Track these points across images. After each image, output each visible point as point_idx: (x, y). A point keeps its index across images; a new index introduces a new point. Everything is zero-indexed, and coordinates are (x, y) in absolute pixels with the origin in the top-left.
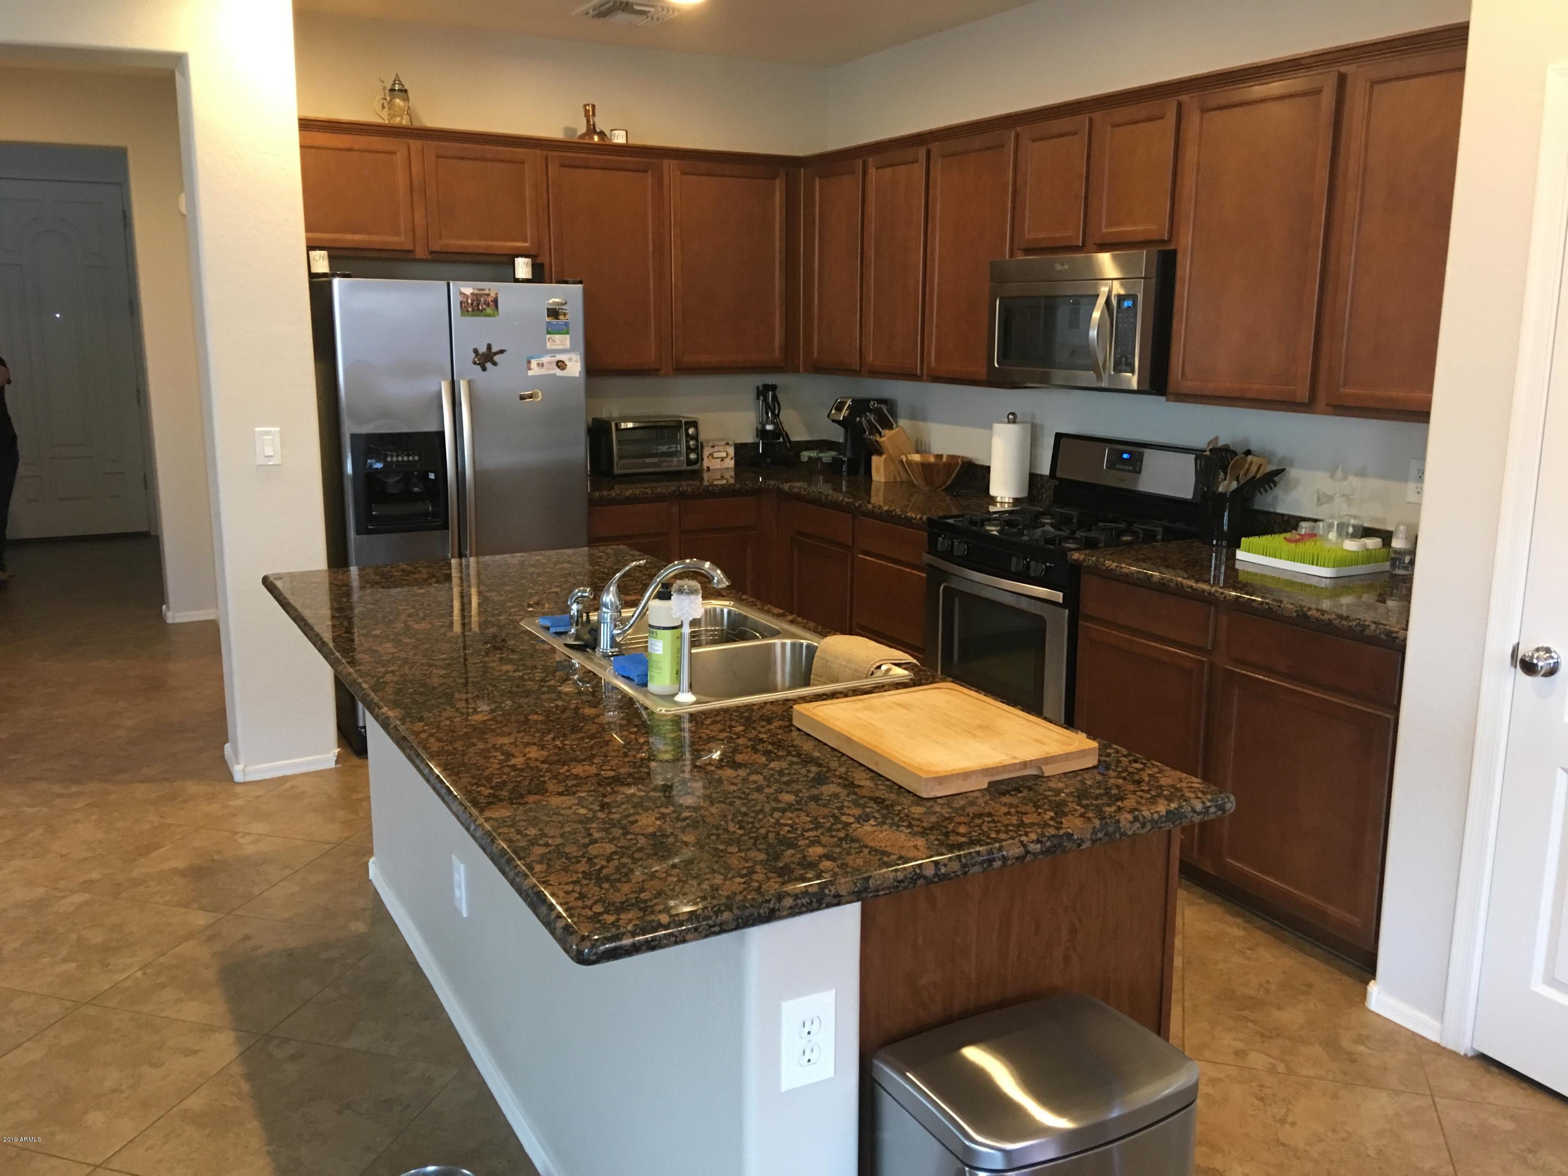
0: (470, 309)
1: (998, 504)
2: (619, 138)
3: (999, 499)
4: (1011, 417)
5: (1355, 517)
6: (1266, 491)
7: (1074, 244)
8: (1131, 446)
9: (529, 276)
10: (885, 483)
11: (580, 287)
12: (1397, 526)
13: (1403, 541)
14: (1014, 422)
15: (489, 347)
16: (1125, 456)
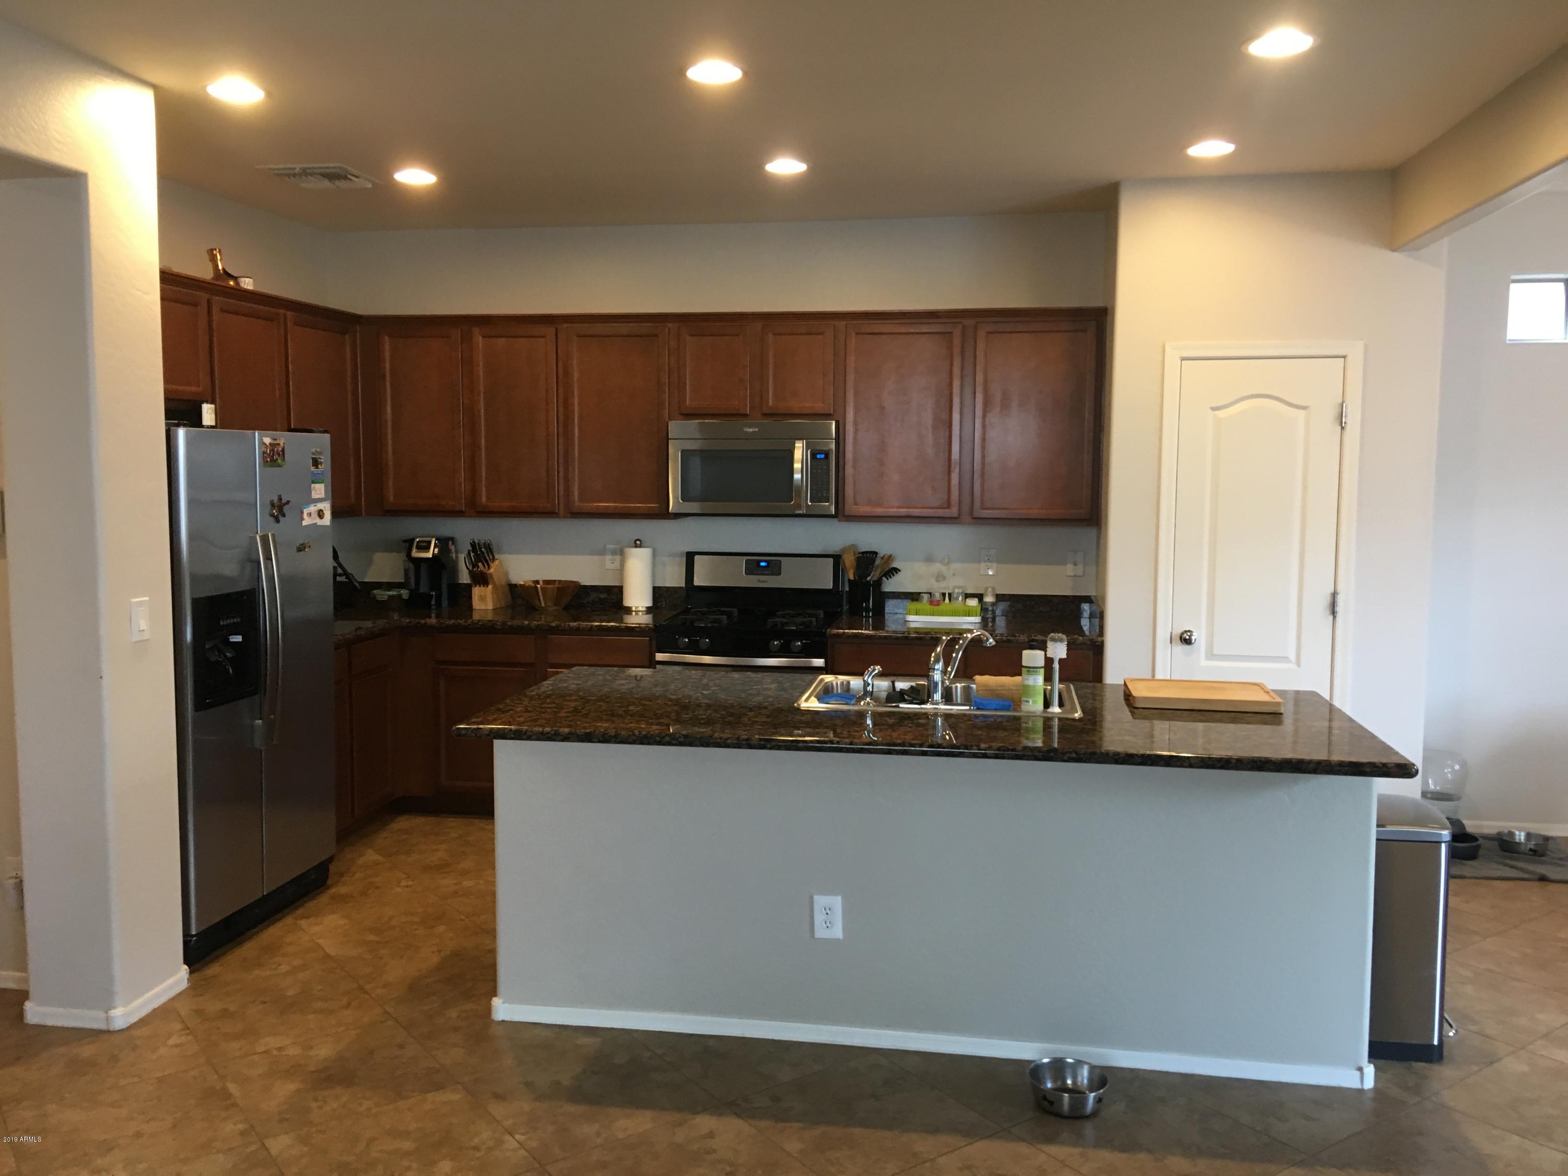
0: (269, 460)
1: (634, 613)
2: (247, 284)
3: (634, 609)
4: (638, 542)
5: (959, 588)
6: (891, 577)
7: (742, 412)
8: (766, 556)
9: (213, 424)
10: (493, 609)
11: (327, 436)
12: (986, 589)
13: (991, 597)
14: (640, 546)
15: (280, 499)
16: (763, 564)
